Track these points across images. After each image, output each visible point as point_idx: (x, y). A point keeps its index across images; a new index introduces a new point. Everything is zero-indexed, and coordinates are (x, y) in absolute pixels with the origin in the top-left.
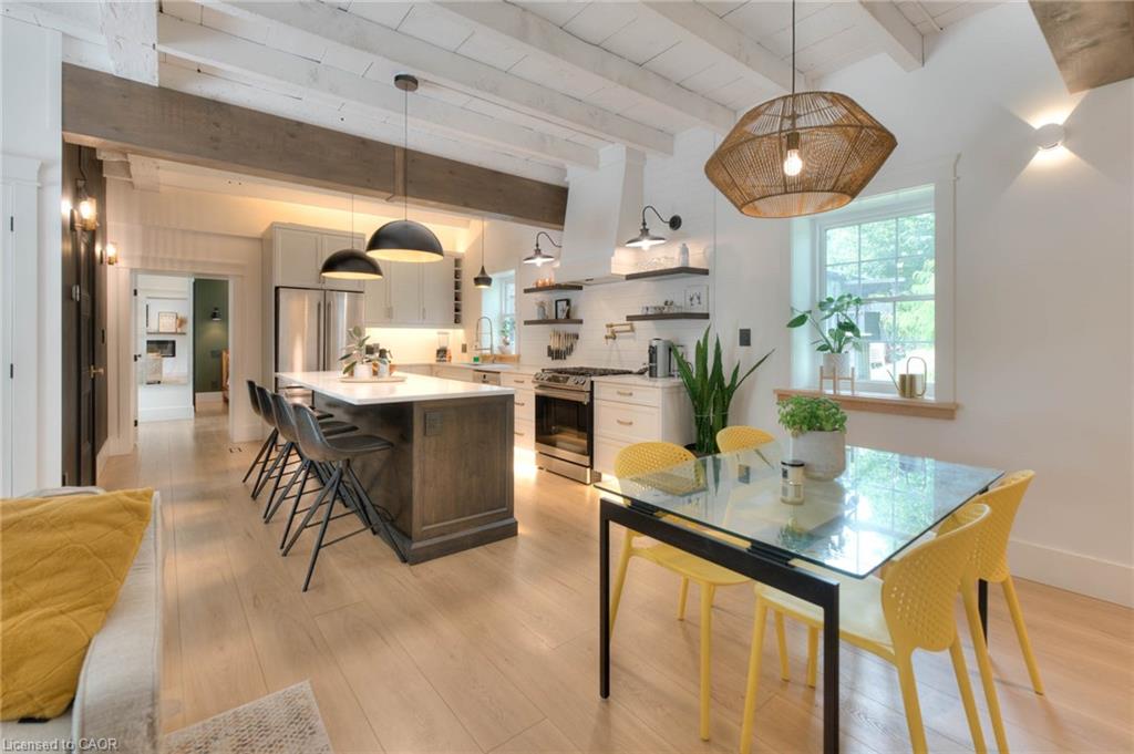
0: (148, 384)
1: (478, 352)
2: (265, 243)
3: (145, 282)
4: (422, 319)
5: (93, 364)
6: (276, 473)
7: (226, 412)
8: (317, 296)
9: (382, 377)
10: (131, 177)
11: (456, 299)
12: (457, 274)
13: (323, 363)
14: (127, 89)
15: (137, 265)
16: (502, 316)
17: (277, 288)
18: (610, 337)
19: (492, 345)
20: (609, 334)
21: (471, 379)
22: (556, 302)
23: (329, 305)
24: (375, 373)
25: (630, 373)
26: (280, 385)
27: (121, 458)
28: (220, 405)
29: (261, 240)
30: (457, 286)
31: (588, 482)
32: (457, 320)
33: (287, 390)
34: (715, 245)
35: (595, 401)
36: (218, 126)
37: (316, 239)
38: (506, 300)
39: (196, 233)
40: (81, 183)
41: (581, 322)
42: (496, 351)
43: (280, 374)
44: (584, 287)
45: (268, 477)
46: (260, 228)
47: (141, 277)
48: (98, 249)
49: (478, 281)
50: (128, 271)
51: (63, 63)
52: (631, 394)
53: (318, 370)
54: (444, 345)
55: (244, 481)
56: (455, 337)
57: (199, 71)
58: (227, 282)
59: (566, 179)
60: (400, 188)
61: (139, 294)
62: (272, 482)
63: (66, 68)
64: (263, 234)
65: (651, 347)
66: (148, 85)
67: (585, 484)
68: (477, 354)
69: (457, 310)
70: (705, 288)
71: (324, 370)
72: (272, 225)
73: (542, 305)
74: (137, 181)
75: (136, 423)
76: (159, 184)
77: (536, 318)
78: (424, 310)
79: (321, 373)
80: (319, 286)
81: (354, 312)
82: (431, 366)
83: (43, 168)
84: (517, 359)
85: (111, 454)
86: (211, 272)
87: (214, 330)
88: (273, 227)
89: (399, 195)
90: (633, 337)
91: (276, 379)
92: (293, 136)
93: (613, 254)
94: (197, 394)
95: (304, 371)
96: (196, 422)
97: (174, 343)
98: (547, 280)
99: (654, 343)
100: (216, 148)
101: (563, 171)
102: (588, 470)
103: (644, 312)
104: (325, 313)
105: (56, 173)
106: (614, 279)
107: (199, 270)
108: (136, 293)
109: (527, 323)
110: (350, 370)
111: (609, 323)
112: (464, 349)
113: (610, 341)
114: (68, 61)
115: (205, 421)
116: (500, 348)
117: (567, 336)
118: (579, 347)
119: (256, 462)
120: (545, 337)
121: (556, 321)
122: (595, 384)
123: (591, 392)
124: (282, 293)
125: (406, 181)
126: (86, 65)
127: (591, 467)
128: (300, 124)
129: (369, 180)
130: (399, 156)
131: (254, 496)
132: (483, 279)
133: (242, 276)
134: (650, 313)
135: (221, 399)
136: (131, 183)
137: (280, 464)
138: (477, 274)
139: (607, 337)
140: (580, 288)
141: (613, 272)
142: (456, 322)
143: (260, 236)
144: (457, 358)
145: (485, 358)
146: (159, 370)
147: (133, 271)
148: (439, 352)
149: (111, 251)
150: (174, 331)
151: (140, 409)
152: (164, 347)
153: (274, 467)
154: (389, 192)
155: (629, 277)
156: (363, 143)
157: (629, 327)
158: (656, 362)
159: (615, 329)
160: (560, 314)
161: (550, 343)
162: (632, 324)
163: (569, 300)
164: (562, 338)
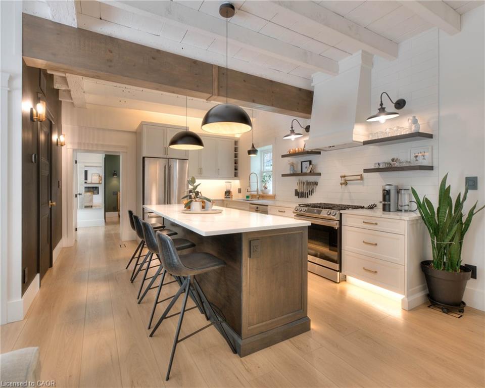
0: (86, 207)
1: (249, 193)
2: (137, 134)
3: (81, 157)
4: (217, 175)
5: (51, 200)
6: (146, 265)
7: (118, 223)
8: (163, 162)
9: (207, 210)
10: (72, 99)
11: (235, 163)
12: (236, 150)
13: (166, 199)
14: (60, 29)
15: (76, 147)
16: (262, 172)
17: (144, 158)
18: (344, 184)
19: (257, 189)
20: (343, 182)
21: (248, 208)
22: (302, 162)
23: (171, 166)
24: (203, 207)
25: (363, 208)
26: (145, 211)
27: (69, 249)
28: (116, 219)
29: (135, 133)
30: (236, 156)
31: (338, 281)
32: (236, 175)
33: (149, 214)
34: (439, 117)
35: (343, 227)
36: (111, 52)
37: (164, 130)
38: (264, 163)
39: (104, 130)
40: (40, 95)
41: (319, 174)
42: (260, 193)
43: (145, 206)
44: (322, 152)
45: (140, 270)
46: (135, 126)
47: (79, 154)
48: (55, 138)
49: (250, 152)
50: (72, 150)
51: (23, 13)
52: (376, 224)
53: (165, 204)
54: (229, 189)
55: (127, 268)
56: (235, 184)
57: (101, 19)
58: (119, 156)
59: (312, 85)
60: (216, 91)
61: (78, 163)
62: (142, 273)
63: (25, 16)
64: (137, 130)
65: (384, 190)
66: (72, 27)
67: (336, 282)
68: (248, 194)
69: (236, 169)
70: (430, 147)
71: (168, 204)
72: (141, 123)
73: (292, 165)
74: (75, 102)
75: (76, 230)
76: (86, 103)
77: (288, 173)
78: (218, 169)
79: (166, 205)
80: (165, 156)
81: (182, 170)
82: (223, 200)
83: (11, 79)
84: (273, 197)
85: (64, 246)
86: (112, 150)
87: (114, 181)
88: (143, 124)
89: (215, 95)
90: (363, 184)
91: (143, 208)
92: (154, 58)
93: (353, 128)
94: (106, 213)
95: (156, 204)
96: (105, 228)
97: (98, 187)
98: (297, 149)
99: (387, 188)
100: (110, 66)
101: (310, 80)
102: (338, 273)
103: (377, 167)
104: (168, 171)
105: (18, 83)
106: (354, 145)
107: (105, 149)
108: (76, 162)
109: (283, 175)
110: (188, 206)
111: (343, 174)
112: (240, 191)
113: (343, 186)
114: (25, 12)
115: (110, 227)
116: (262, 190)
117: (309, 184)
118: (318, 189)
119: (133, 257)
120: (293, 184)
121: (302, 174)
122: (343, 215)
123: (340, 221)
124: (147, 160)
125: (219, 87)
126: (37, 15)
127: (340, 271)
128: (158, 51)
129: (198, 86)
130: (215, 72)
131: (132, 281)
132: (253, 151)
133: (126, 152)
134: (381, 166)
135: (117, 215)
136: (73, 103)
137: (148, 260)
138: (250, 148)
139: (341, 184)
140: (319, 153)
141: (354, 139)
142: (235, 176)
143: (135, 131)
144: (236, 196)
145: (253, 196)
146: (91, 200)
147: (74, 150)
148: (226, 193)
149: (62, 139)
150: (98, 182)
151: (78, 221)
152: (93, 190)
153: (144, 262)
154: (209, 93)
155: (365, 143)
156: (195, 63)
157: (359, 177)
158: (390, 201)
159: (347, 178)
160: (304, 171)
161: (297, 187)
162: (361, 175)
163: (311, 161)
164: (305, 184)
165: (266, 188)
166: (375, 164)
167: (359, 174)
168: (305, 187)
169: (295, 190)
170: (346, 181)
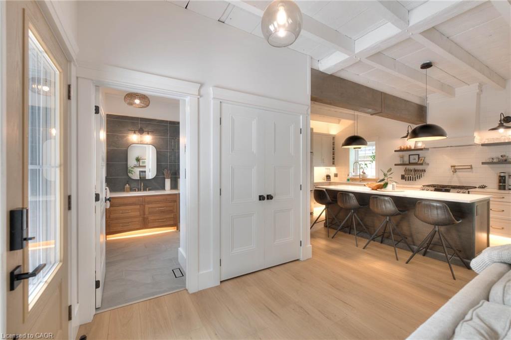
4: (322, 163)
11: (333, 154)
12: (333, 144)
18: (454, 172)
22: (409, 155)
30: (333, 149)
32: (334, 163)
41: (428, 164)
51: (311, 68)
52: (503, 198)
54: (329, 174)
56: (333, 170)
60: (383, 110)
65: (499, 176)
68: (348, 178)
69: (333, 159)
78: (323, 159)
90: (472, 172)
93: (473, 135)
99: (502, 174)
103: (491, 160)
109: (396, 165)
112: (336, 175)
116: (360, 175)
117: (416, 171)
118: (426, 175)
125: (384, 106)
134: (495, 161)
141: (474, 142)
142: (332, 164)
144: (334, 179)
148: (326, 177)
155: (483, 145)
157: (469, 167)
158: (505, 183)
159: (456, 167)
160: (412, 161)
161: (403, 173)
162: (471, 166)
163: (418, 155)
164: (413, 171)
165: (364, 173)
166: (490, 159)
167: (469, 165)
168: (413, 173)
169: (402, 175)
170: (455, 169)
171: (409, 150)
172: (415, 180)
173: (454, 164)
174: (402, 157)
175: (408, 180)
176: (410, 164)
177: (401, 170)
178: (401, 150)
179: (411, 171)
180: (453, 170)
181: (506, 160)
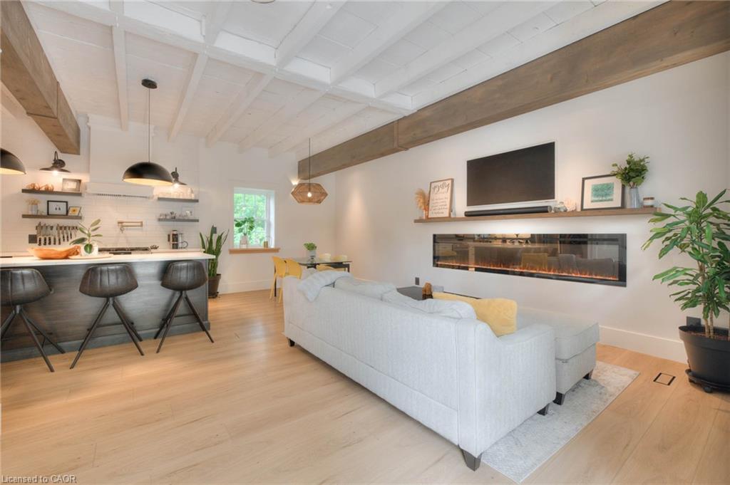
34: (199, 191)
41: (79, 218)
99: (175, 233)
109: (24, 216)
117: (62, 228)
140: (80, 195)
157: (139, 224)
158: (178, 241)
159: (124, 224)
160: (52, 211)
161: (34, 232)
162: (142, 222)
163: (67, 202)
164: (55, 228)
167: (139, 221)
168: (55, 232)
169: (30, 236)
170: (123, 226)
171: (48, 191)
172: (60, 243)
173: (121, 220)
174: (34, 203)
175: (45, 244)
176: (49, 215)
177: (30, 227)
178: (32, 191)
179: (52, 228)
180: (120, 227)
181: (175, 218)
